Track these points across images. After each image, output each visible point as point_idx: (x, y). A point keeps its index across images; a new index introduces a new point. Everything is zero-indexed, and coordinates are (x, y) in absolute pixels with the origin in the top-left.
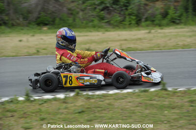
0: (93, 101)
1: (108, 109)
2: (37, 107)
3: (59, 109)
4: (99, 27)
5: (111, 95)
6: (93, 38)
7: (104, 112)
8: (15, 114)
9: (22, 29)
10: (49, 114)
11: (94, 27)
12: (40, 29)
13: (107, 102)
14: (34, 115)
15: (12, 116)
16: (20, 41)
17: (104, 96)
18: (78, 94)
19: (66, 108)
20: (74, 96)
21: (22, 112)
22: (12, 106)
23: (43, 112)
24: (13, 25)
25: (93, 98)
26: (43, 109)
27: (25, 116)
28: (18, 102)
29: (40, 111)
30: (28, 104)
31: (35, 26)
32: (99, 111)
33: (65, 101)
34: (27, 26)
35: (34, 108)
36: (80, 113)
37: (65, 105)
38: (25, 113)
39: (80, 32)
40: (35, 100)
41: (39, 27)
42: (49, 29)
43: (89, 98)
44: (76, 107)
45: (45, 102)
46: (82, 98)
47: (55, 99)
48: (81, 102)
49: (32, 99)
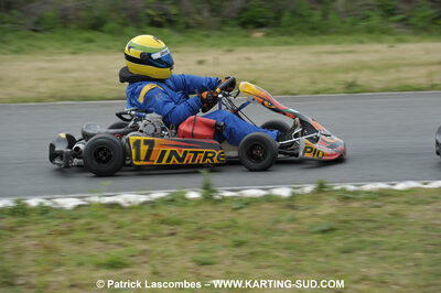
0: (355, 205)
1: (392, 224)
2: (229, 215)
3: (278, 222)
4: (383, 32)
5: (401, 193)
6: (365, 58)
7: (382, 232)
8: (179, 229)
9: (208, 36)
10: (255, 232)
11: (370, 31)
12: (246, 36)
13: (390, 208)
14: (220, 232)
15: (173, 234)
16: (201, 62)
17: (383, 194)
18: (321, 188)
19: (293, 220)
20: (313, 192)
21: (194, 227)
22: (172, 212)
23: (239, 228)
24: (188, 27)
25: (357, 200)
26: (242, 221)
27: (199, 234)
28: (187, 201)
29: (233, 225)
30: (208, 208)
31: (236, 29)
32: (369, 230)
33: (290, 203)
34: (219, 29)
35: (220, 216)
36: (324, 231)
37: (290, 213)
38: (201, 228)
39: (338, 43)
40: (224, 199)
41: (244, 32)
42: (268, 35)
43: (346, 197)
44: (317, 219)
45: (247, 204)
46: (331, 199)
47: (270, 199)
48: (327, 208)
49: (217, 197)
